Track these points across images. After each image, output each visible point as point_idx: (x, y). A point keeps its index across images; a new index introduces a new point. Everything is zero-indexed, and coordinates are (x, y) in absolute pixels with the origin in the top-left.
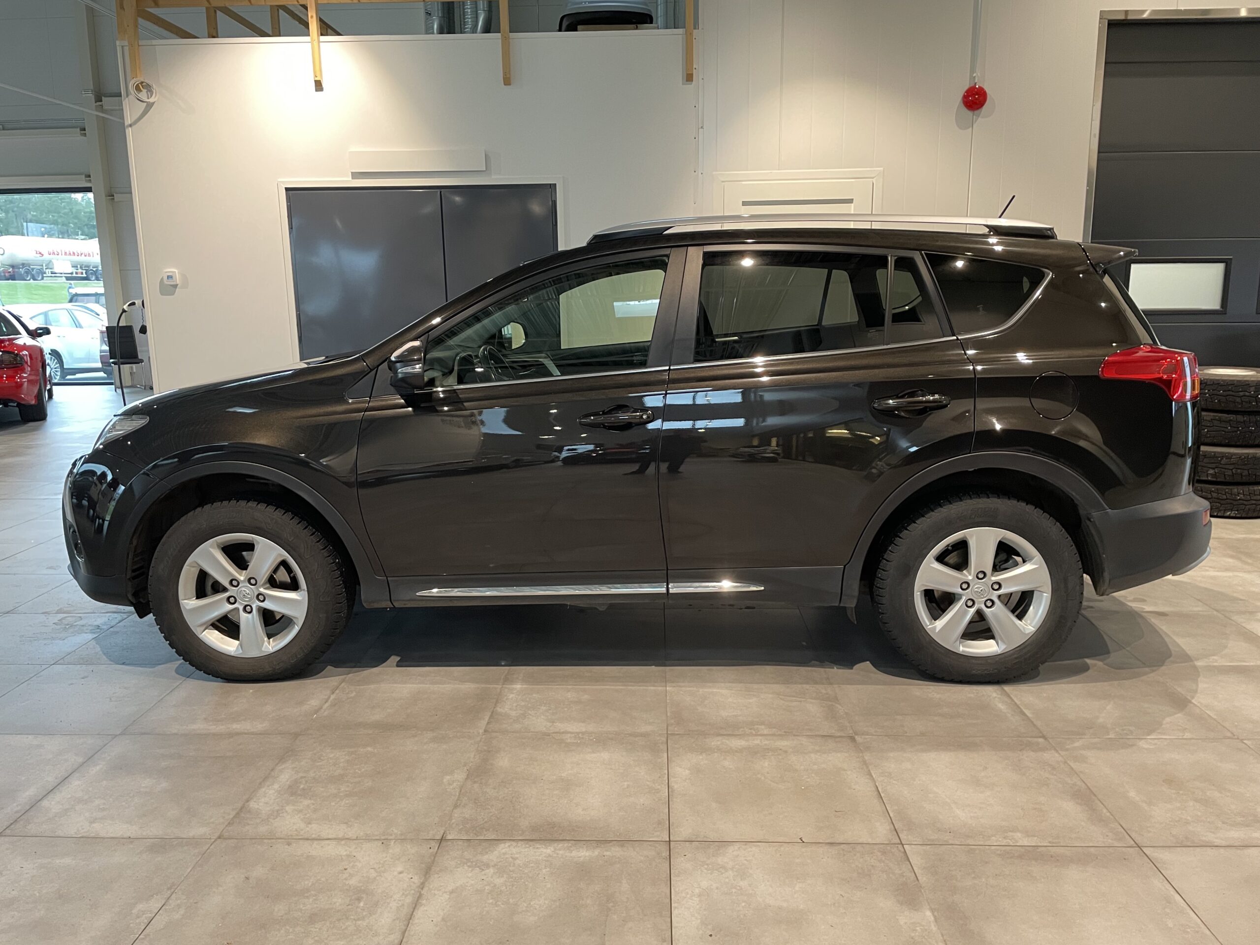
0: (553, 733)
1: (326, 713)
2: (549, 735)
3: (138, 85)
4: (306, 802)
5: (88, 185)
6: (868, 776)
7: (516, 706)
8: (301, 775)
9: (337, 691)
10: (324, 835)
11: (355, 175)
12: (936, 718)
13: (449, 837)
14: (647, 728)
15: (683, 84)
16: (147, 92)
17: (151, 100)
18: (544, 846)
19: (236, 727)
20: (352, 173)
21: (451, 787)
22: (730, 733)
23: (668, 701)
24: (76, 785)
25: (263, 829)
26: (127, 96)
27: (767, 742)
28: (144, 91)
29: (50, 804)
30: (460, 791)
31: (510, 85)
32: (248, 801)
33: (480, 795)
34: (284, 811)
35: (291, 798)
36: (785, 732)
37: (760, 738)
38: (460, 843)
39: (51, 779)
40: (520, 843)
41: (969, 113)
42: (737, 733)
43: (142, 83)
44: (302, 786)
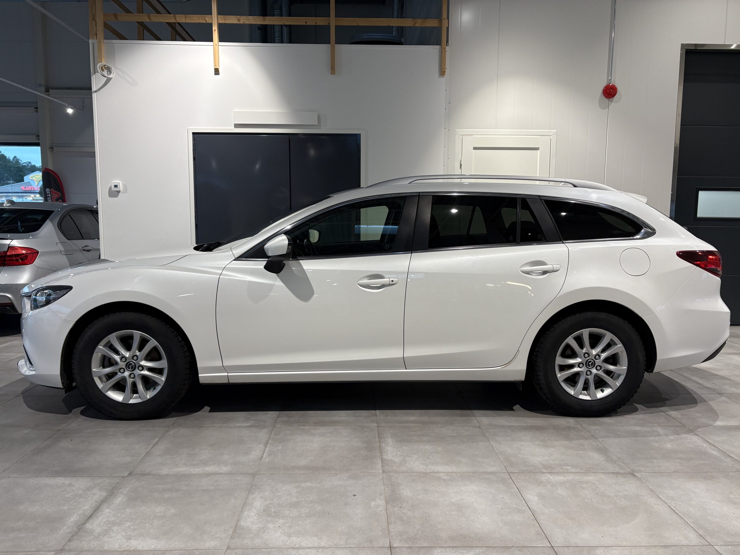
0: (431, 472)
1: (267, 460)
2: (429, 474)
3: (102, 67)
4: (281, 521)
5: (37, 141)
6: (659, 500)
7: (396, 455)
8: (268, 502)
9: (268, 445)
10: (304, 544)
11: (237, 126)
12: (678, 461)
13: (395, 545)
14: (494, 469)
15: (439, 77)
16: (107, 71)
17: (110, 76)
18: (465, 551)
19: (209, 469)
20: (235, 124)
21: (379, 510)
22: (549, 471)
23: (496, 451)
24: (107, 513)
25: (257, 542)
26: (95, 73)
27: (577, 477)
28: (106, 71)
29: (92, 526)
30: (387, 513)
31: (334, 74)
32: (238, 521)
33: (402, 515)
34: (267, 528)
35: (269, 518)
36: (586, 470)
37: (571, 474)
38: (404, 549)
39: (87, 507)
40: (448, 550)
41: (606, 100)
42: (553, 471)
43: (104, 66)
44: (273, 510)
